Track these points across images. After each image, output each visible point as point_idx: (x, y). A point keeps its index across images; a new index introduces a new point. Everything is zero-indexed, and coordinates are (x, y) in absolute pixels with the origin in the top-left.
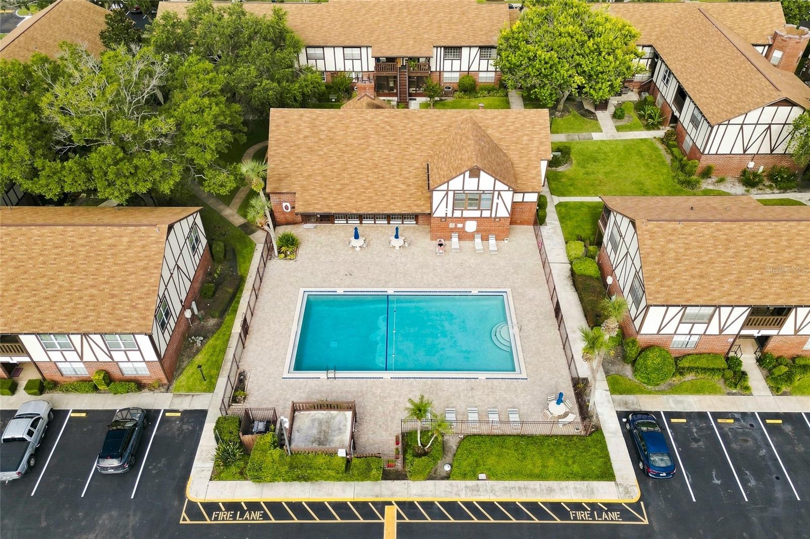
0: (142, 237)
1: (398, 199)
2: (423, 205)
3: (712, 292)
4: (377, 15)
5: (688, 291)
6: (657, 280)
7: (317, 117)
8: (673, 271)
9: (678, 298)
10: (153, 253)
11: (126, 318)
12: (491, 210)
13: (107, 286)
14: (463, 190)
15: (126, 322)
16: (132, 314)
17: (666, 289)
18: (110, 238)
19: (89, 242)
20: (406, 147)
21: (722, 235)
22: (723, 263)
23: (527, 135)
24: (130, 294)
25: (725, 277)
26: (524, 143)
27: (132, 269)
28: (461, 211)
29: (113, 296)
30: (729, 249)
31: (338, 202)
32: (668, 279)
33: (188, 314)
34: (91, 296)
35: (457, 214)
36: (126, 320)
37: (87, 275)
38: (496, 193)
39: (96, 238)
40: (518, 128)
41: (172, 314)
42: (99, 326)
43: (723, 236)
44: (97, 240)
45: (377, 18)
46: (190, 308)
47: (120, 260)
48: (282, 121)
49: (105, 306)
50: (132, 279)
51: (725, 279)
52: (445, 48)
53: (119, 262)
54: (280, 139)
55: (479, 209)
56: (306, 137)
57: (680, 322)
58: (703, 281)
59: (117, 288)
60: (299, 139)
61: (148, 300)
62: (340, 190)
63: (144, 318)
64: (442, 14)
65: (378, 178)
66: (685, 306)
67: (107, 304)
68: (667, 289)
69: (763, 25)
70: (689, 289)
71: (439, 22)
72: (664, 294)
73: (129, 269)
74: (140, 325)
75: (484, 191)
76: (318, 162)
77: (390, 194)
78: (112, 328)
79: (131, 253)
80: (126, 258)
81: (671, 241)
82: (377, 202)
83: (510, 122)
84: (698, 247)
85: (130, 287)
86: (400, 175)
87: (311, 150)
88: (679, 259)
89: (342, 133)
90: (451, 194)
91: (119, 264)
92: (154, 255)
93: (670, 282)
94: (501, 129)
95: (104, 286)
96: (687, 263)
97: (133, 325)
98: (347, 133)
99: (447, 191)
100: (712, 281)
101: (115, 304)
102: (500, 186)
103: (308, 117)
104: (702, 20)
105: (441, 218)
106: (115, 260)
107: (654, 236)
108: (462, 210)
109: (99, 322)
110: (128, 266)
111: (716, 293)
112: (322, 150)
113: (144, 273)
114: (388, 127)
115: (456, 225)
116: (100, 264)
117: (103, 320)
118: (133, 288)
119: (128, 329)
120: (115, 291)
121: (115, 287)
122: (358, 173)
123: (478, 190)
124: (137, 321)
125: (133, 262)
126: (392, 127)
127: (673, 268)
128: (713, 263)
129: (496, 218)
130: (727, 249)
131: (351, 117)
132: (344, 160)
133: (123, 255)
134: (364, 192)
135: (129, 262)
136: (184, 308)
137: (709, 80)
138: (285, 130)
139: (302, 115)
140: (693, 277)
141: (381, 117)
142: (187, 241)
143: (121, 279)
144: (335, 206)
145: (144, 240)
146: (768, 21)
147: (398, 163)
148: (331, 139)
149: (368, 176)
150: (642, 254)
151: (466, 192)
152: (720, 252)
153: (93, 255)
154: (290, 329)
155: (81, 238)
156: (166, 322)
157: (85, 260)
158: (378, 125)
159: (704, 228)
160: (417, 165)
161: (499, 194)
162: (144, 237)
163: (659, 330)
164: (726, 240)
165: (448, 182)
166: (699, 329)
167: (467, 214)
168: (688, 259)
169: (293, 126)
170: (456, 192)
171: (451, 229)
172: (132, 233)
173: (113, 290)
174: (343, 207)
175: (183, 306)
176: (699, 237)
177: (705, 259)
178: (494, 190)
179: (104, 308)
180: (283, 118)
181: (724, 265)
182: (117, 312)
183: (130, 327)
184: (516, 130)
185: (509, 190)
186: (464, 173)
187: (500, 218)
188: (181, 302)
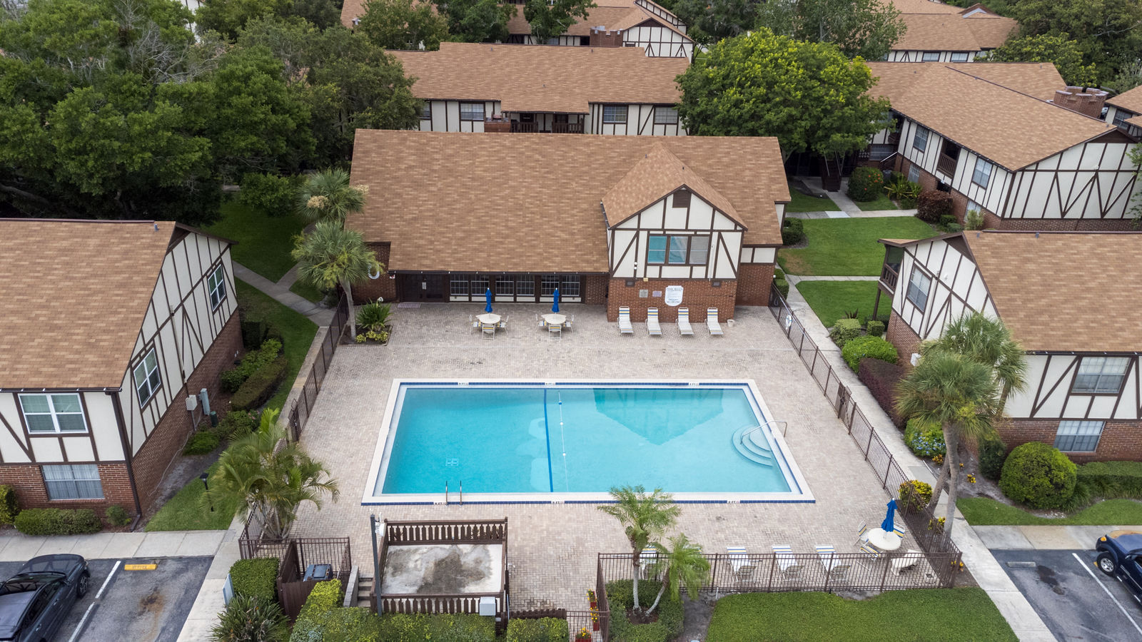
0: (125, 238)
1: (556, 252)
2: (596, 261)
3: (1120, 333)
4: (507, 65)
5: (1078, 330)
6: (1022, 315)
7: (428, 141)
8: (1043, 302)
9: (1065, 341)
10: (141, 262)
11: (71, 362)
12: (707, 265)
13: (44, 312)
14: (663, 229)
15: (69, 369)
16: (86, 356)
17: (1040, 327)
18: (64, 239)
19: (24, 244)
20: (567, 183)
21: (1109, 252)
22: (1124, 291)
23: (750, 169)
24: (86, 325)
25: (1135, 311)
26: (747, 179)
27: (98, 287)
28: (658, 267)
29: (53, 328)
30: (1127, 271)
31: (459, 255)
32: (1041, 313)
33: (192, 402)
34: (9, 328)
35: (653, 272)
36: (72, 366)
37: (9, 294)
38: (715, 235)
39: (38, 239)
40: (735, 160)
41: (162, 386)
42: (14, 376)
43: (1111, 254)
44: (39, 242)
45: (508, 69)
46: (198, 393)
47: (79, 272)
48: (372, 146)
49: (35, 343)
50: (95, 301)
51: (1135, 314)
52: (606, 105)
53: (75, 275)
54: (368, 169)
55: (687, 264)
56: (411, 167)
57: (1070, 393)
58: (1100, 317)
59: (63, 316)
60: (399, 169)
61: (120, 334)
62: (462, 239)
63: (109, 364)
64: (598, 67)
65: (523, 223)
66: (1080, 356)
67: (38, 341)
68: (1043, 327)
69: (1036, 88)
70: (1078, 327)
71: (594, 75)
72: (1039, 335)
73: (92, 286)
74: (97, 375)
75: (696, 231)
76: (428, 201)
77: (542, 245)
78: (41, 379)
79: (102, 262)
80: (91, 269)
81: (1028, 260)
82: (522, 256)
83: (721, 153)
84: (1075, 268)
85: (87, 313)
86: (559, 219)
87: (417, 185)
88: (1049, 285)
89: (468, 162)
90: (643, 235)
91: (75, 278)
92: (143, 264)
93: (1045, 318)
94: (710, 162)
95: (38, 312)
96: (1064, 290)
97: (84, 376)
98: (474, 163)
99: (638, 230)
100: (1114, 317)
101: (55, 340)
102: (722, 223)
103: (414, 142)
104: (955, 76)
105: (627, 280)
106: (69, 272)
107: (998, 253)
108: (661, 266)
109: (17, 369)
110: (92, 281)
111: (1126, 334)
112: (434, 185)
113: (121, 292)
114: (537, 157)
115: (650, 294)
116: (37, 277)
117: (25, 366)
118: (95, 316)
119: (74, 382)
120: (59, 319)
121: (61, 313)
122: (493, 216)
123: (687, 229)
124: (93, 369)
125: (101, 275)
126: (544, 156)
127: (1043, 297)
128: (1108, 291)
129: (714, 280)
130: (1125, 271)
131: (482, 143)
132: (470, 199)
133: (84, 264)
134: (502, 243)
135: (95, 276)
136: (186, 390)
137: (989, 128)
138: (379, 157)
139: (405, 139)
140: (1081, 310)
141: (527, 144)
142: (205, 279)
143: (74, 301)
144: (455, 261)
145: (127, 243)
146: (1041, 83)
147: (554, 202)
148: (450, 171)
149: (507, 220)
150: (986, 277)
151: (667, 233)
152: (1114, 276)
153: (27, 263)
154: (376, 435)
155: (8, 239)
156: (151, 394)
157: (10, 271)
158: (522, 153)
159: (1077, 242)
160: (585, 206)
161: (720, 237)
162: (128, 238)
163: (1034, 410)
164: (1117, 259)
165: (639, 214)
166: (1103, 407)
167: (669, 272)
168: (1064, 285)
169: (390, 153)
170: (651, 232)
171: (643, 299)
172: (109, 233)
173: (54, 319)
174: (468, 264)
175: (185, 385)
176: (1072, 254)
177: (1092, 285)
178: (712, 230)
179: (32, 347)
180: (375, 141)
181: (1127, 294)
182: (58, 353)
183: (76, 381)
184: (733, 163)
185: (735, 230)
186: (665, 198)
187: (720, 280)
188: (183, 376)
